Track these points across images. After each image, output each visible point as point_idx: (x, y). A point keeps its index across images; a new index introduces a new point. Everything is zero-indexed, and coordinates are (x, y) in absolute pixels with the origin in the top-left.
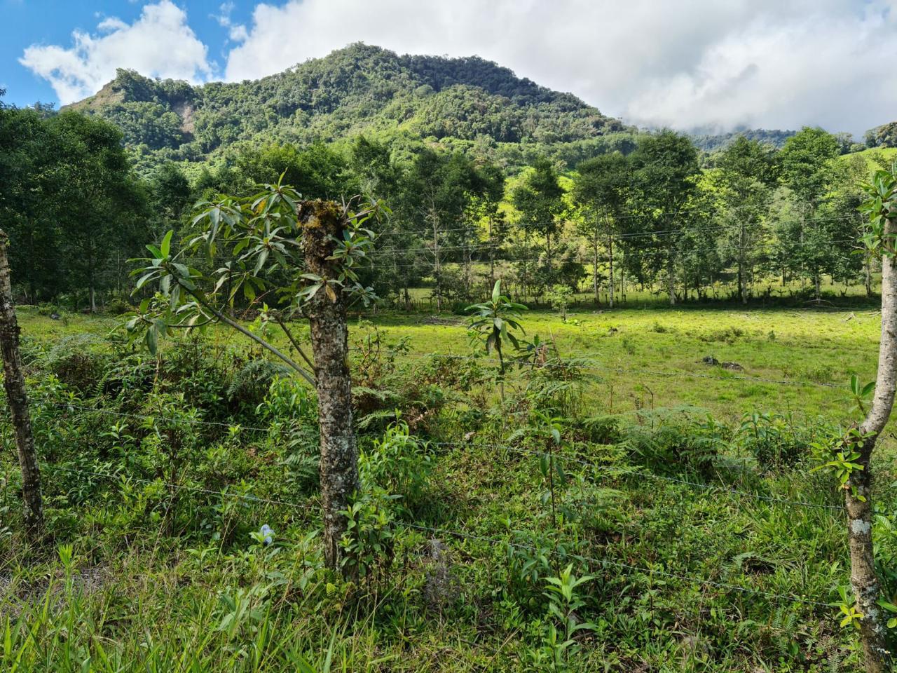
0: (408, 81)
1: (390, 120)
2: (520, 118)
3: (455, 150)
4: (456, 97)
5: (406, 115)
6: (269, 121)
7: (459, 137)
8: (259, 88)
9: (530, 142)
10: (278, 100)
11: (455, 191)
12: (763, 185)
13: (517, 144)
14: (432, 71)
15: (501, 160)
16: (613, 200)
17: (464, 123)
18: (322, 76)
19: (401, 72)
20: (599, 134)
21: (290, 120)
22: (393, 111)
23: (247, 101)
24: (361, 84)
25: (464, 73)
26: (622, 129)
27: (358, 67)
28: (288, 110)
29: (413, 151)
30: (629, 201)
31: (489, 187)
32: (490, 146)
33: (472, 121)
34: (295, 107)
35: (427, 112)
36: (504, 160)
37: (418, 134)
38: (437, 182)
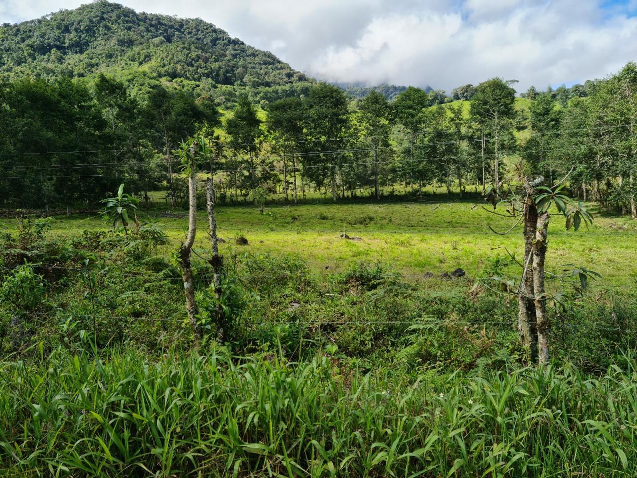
0: (145, 34)
1: (132, 62)
2: (233, 67)
3: (185, 89)
4: (184, 48)
5: (145, 59)
6: (27, 57)
7: (188, 79)
8: (18, 30)
9: (241, 85)
10: (35, 40)
11: (180, 120)
12: (387, 123)
13: (232, 86)
14: (164, 27)
15: (220, 97)
16: (293, 129)
17: (191, 69)
18: (73, 24)
19: (139, 26)
20: (290, 82)
21: (46, 57)
22: (134, 55)
23: (7, 40)
24: (106, 32)
25: (190, 30)
26: (305, 80)
27: (104, 19)
28: (44, 49)
29: (152, 87)
30: (304, 131)
31: (206, 117)
32: (212, 86)
33: (198, 67)
34: (50, 47)
35: (162, 58)
36: (223, 97)
37: (155, 74)
38: (167, 112)
